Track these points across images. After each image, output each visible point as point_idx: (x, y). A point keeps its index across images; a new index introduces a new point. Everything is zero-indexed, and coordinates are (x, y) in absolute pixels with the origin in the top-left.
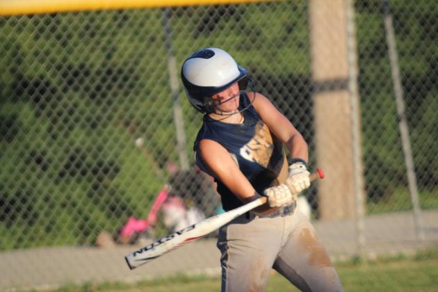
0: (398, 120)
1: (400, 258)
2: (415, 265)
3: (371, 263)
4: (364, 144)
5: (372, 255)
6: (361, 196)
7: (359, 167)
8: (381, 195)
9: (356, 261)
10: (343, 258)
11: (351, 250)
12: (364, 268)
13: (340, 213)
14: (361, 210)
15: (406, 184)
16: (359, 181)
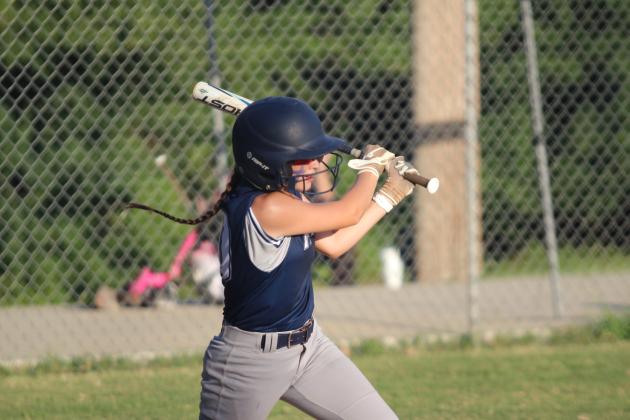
0: (535, 142)
1: (528, 340)
2: (549, 351)
3: (486, 345)
4: (484, 175)
5: (489, 335)
6: (476, 249)
7: (475, 208)
8: (505, 248)
9: (466, 341)
10: (446, 338)
11: (459, 327)
12: (476, 352)
13: (446, 274)
14: (475, 268)
15: (542, 236)
16: (475, 228)
